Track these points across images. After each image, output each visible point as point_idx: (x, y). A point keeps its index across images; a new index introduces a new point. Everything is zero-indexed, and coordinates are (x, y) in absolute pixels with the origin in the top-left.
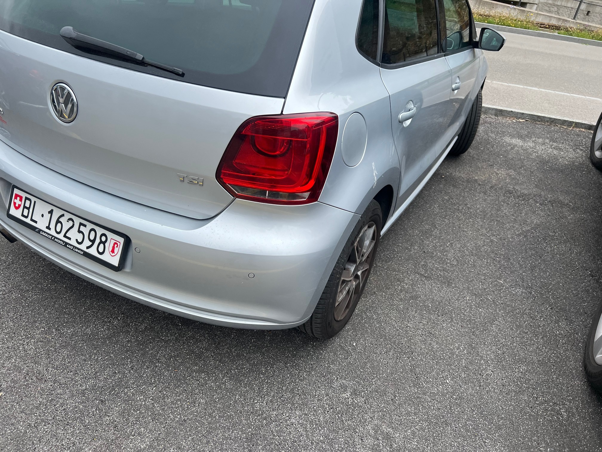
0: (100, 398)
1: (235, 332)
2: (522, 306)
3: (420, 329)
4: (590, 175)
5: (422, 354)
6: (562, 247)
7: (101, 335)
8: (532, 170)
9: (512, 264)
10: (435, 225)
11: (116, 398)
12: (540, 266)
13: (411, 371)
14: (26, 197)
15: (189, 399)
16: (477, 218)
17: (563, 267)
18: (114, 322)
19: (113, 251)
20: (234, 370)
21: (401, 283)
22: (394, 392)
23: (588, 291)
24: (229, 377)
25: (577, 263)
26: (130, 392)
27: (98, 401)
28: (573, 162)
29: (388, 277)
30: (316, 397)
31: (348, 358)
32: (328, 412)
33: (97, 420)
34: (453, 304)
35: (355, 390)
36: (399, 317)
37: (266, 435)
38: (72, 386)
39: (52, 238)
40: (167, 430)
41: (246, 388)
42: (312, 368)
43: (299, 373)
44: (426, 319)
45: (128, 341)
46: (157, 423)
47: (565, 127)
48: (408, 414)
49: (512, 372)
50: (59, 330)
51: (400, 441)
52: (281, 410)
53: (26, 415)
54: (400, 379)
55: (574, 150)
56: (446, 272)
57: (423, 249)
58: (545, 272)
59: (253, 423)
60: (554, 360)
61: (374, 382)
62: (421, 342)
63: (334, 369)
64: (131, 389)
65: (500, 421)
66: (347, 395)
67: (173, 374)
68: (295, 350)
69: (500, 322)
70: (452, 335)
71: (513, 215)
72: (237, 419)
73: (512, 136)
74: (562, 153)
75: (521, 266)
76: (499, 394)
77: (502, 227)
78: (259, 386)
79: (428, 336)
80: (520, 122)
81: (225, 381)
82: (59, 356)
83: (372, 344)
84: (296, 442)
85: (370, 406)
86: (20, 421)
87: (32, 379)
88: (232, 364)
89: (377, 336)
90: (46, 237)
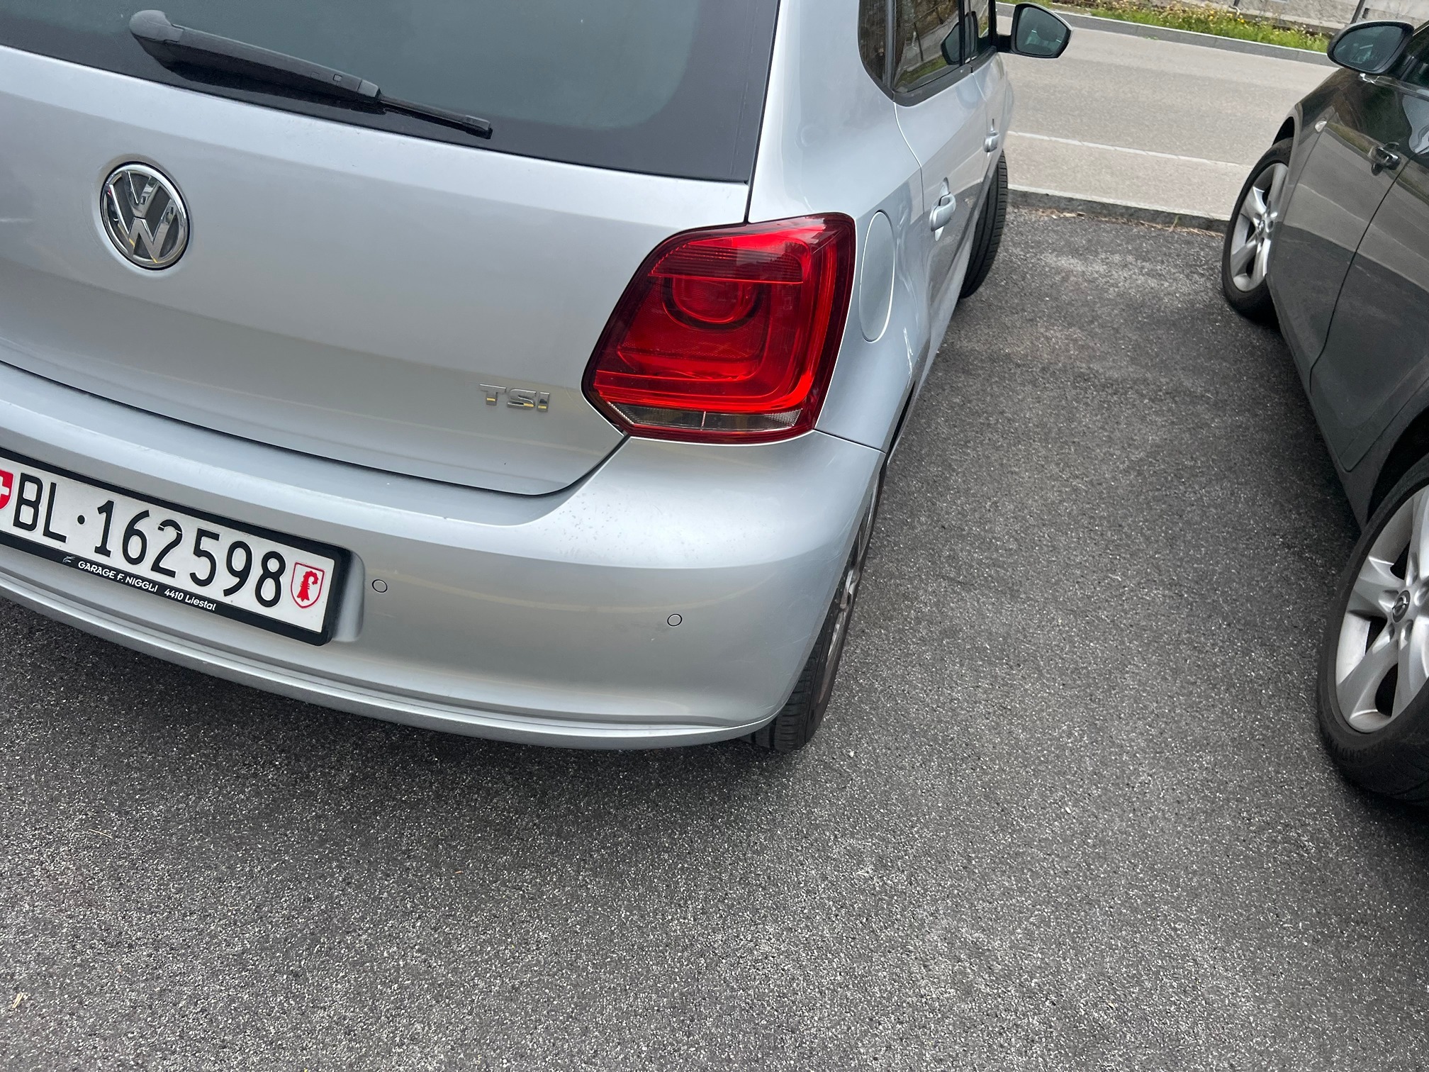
0: (289, 967)
1: (574, 762)
2: (1171, 626)
3: (981, 703)
4: (1231, 328)
5: (1000, 757)
6: (1215, 490)
7: (242, 810)
8: (1115, 326)
9: (1128, 536)
10: (950, 465)
11: (328, 961)
12: (1185, 536)
13: (987, 797)
14: (23, 475)
15: (510, 936)
16: (1031, 441)
17: (1228, 532)
18: (266, 775)
19: (304, 594)
20: (598, 851)
21: (913, 603)
22: (965, 850)
23: (1287, 579)
24: (591, 870)
25: (1252, 522)
26: (360, 941)
27: (285, 977)
28: (1192, 303)
29: (882, 593)
30: (802, 885)
31: (845, 787)
32: (837, 916)
33: (297, 1024)
34: (1033, 637)
35: (881, 858)
36: (929, 681)
37: (713, 991)
38: (205, 948)
39: (116, 576)
40: (481, 1019)
41: (637, 890)
42: (774, 820)
43: (749, 836)
44: (985, 677)
45: (318, 817)
46: (448, 1005)
47: (1159, 227)
48: (1007, 893)
49: (1189, 770)
50: (127, 813)
51: (1006, 956)
52: (732, 929)
53: (105, 1040)
54: (969, 819)
55: (1187, 276)
56: (999, 567)
57: (938, 521)
58: (1197, 547)
59: (676, 970)
60: (1262, 734)
61: (917, 832)
62: (989, 730)
63: (822, 816)
64: (360, 932)
65: (1192, 878)
66: (868, 872)
67: (455, 882)
68: (724, 785)
69: (1137, 666)
70: (1049, 707)
71: (1103, 428)
72: (638, 964)
73: (1059, 252)
74: (1166, 284)
75: (1147, 539)
76: (1175, 823)
77: (1089, 457)
78: (666, 880)
79: (1002, 715)
80: (1066, 219)
81: (584, 880)
82: (149, 877)
83: (889, 749)
84: (785, 995)
85: (923, 889)
86: (92, 1057)
87: (91, 948)
88: (590, 837)
89: (895, 729)
90: (98, 574)
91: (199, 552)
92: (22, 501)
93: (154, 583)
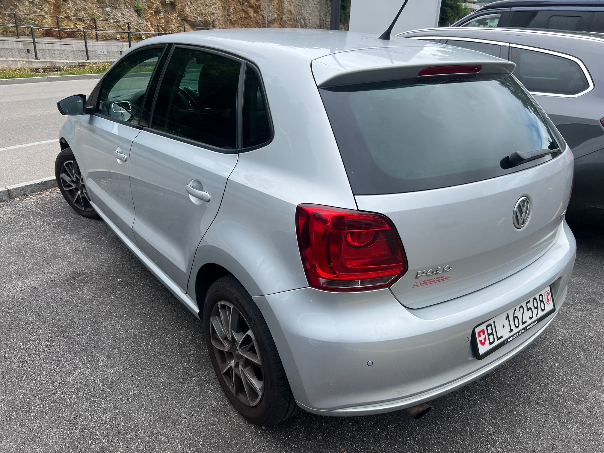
14: (486, 326)
19: (548, 300)
39: (517, 335)
90: (513, 339)
91: (528, 309)
92: (489, 335)
93: (524, 329)
